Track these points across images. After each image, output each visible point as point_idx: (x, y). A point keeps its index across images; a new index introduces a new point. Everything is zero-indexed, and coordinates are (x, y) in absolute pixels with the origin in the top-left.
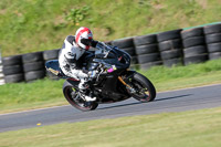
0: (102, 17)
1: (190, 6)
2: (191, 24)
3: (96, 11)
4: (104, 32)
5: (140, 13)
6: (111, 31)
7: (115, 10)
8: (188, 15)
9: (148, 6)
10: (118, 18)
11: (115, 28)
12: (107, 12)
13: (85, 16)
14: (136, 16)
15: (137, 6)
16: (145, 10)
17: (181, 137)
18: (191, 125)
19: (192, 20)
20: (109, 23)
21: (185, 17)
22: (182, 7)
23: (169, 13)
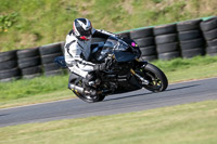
0: (30, 23)
1: (116, 11)
2: (118, 29)
3: (24, 18)
4: (32, 37)
5: (67, 20)
6: (38, 37)
7: (42, 16)
8: (114, 20)
9: (75, 12)
10: (46, 25)
11: (42, 34)
12: (34, 18)
13: (13, 23)
14: (63, 22)
15: (64, 12)
16: (73, 16)
17: (110, 140)
18: (119, 128)
19: (118, 25)
20: (37, 29)
21: (111, 22)
22: (108, 12)
23: (96, 19)
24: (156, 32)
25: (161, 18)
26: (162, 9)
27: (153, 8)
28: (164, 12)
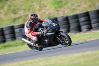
24: (15, 27)
25: (17, 21)
26: (17, 16)
27: (13, 16)
28: (19, 18)
